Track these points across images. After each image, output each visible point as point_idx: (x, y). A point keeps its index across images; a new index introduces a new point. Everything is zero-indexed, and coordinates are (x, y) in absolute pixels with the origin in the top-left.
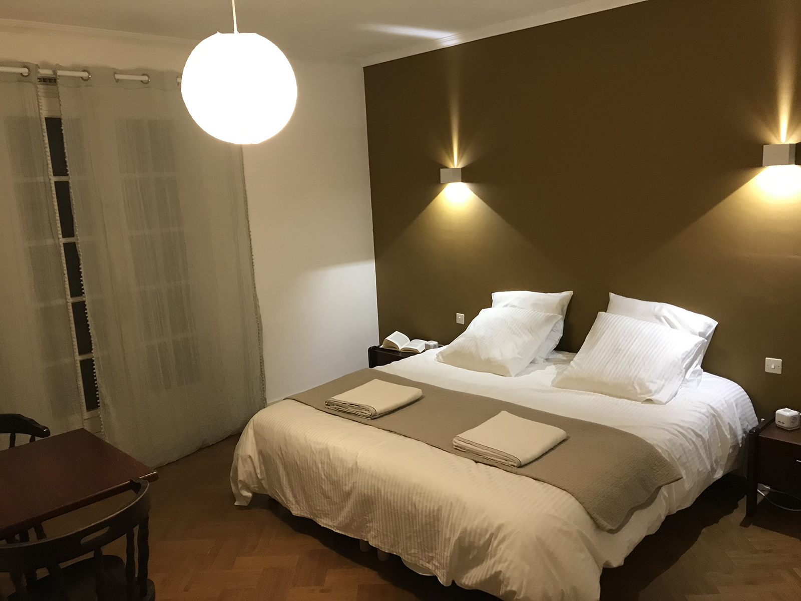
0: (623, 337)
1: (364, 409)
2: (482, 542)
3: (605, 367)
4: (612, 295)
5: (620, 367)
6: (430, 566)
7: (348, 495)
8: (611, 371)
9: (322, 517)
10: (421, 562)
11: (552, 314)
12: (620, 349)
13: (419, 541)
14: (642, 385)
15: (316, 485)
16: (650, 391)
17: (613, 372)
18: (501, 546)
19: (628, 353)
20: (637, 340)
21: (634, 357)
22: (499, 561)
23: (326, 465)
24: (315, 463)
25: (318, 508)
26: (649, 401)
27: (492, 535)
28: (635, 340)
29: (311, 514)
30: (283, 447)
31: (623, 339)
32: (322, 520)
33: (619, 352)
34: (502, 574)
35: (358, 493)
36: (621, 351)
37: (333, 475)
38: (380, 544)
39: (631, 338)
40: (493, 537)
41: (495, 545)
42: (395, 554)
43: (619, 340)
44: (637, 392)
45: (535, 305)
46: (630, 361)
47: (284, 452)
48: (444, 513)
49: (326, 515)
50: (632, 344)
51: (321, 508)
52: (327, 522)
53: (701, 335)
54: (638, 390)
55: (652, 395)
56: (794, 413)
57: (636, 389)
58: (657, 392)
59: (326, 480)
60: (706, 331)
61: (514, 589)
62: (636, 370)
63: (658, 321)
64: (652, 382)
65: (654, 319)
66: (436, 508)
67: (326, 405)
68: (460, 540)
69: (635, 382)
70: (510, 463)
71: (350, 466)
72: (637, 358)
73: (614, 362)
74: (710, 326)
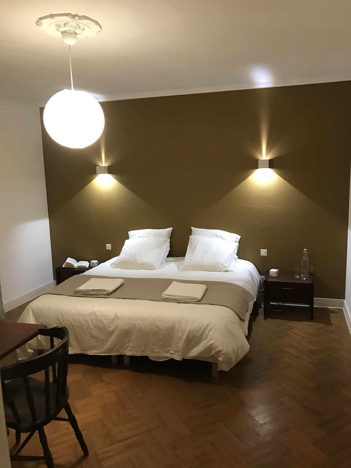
0: (206, 245)
1: (102, 291)
2: (199, 334)
3: (203, 259)
4: (192, 228)
5: (209, 258)
6: (168, 355)
7: (112, 333)
8: (206, 260)
9: (91, 350)
10: (162, 354)
11: (165, 239)
12: (207, 251)
13: (161, 344)
14: (222, 265)
15: (87, 333)
16: (226, 267)
17: (207, 261)
18: (210, 333)
19: (211, 252)
20: (213, 246)
21: (214, 254)
22: (210, 340)
23: (94, 321)
24: (86, 321)
25: (88, 345)
26: (226, 271)
27: (205, 329)
28: (212, 246)
29: (82, 350)
30: (60, 317)
31: (207, 246)
32: (91, 352)
33: (207, 252)
34: (213, 344)
35: (120, 330)
36: (208, 252)
37: (100, 325)
38: (135, 353)
39: (210, 245)
40: (205, 330)
41: (207, 333)
42: (144, 355)
43: (205, 247)
44: (221, 268)
45: (155, 235)
46: (213, 255)
47: (61, 320)
48: (177, 326)
49: (94, 348)
50: (211, 248)
51: (90, 345)
52: (95, 352)
53: (236, 242)
54: (221, 267)
55: (227, 269)
56: (276, 270)
57: (220, 267)
58: (229, 266)
59: (95, 328)
60: (237, 240)
61: (221, 349)
62: (217, 259)
63: (217, 238)
64: (225, 263)
65: (215, 237)
66: (172, 325)
67: (75, 293)
68: (187, 336)
69: (219, 264)
70: (194, 301)
71: (113, 317)
72: (216, 254)
73: (206, 256)
74: (238, 238)
